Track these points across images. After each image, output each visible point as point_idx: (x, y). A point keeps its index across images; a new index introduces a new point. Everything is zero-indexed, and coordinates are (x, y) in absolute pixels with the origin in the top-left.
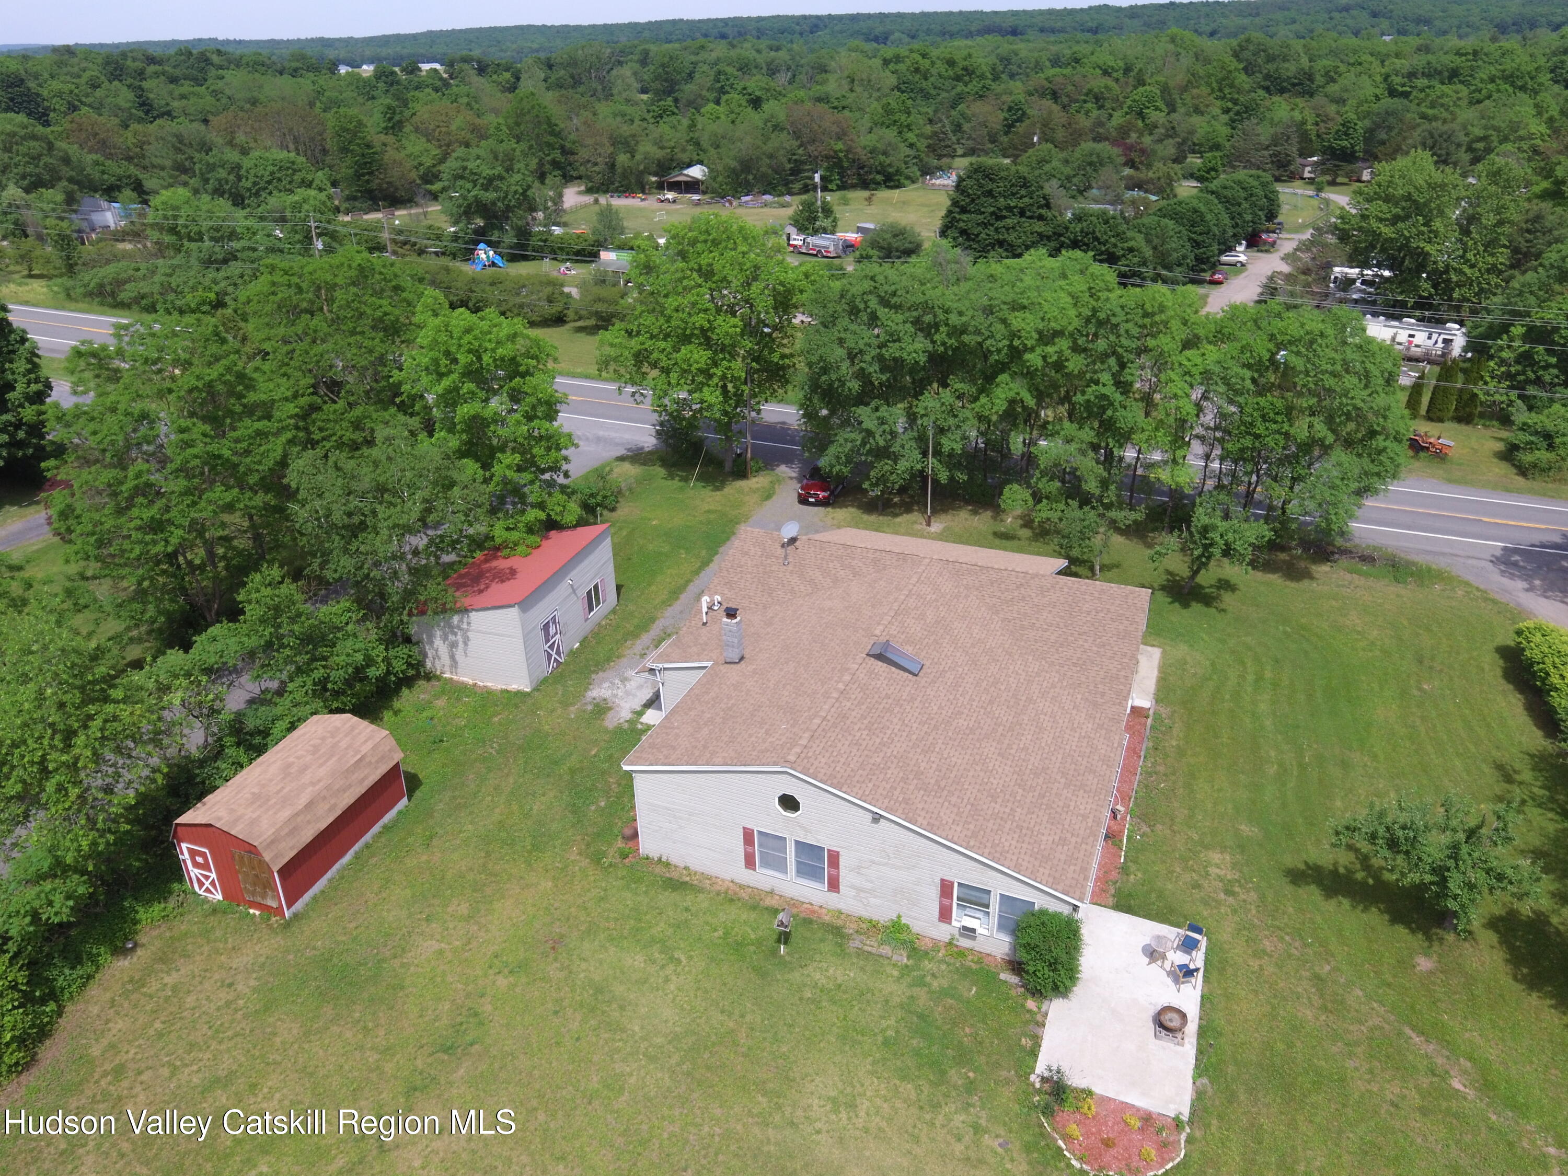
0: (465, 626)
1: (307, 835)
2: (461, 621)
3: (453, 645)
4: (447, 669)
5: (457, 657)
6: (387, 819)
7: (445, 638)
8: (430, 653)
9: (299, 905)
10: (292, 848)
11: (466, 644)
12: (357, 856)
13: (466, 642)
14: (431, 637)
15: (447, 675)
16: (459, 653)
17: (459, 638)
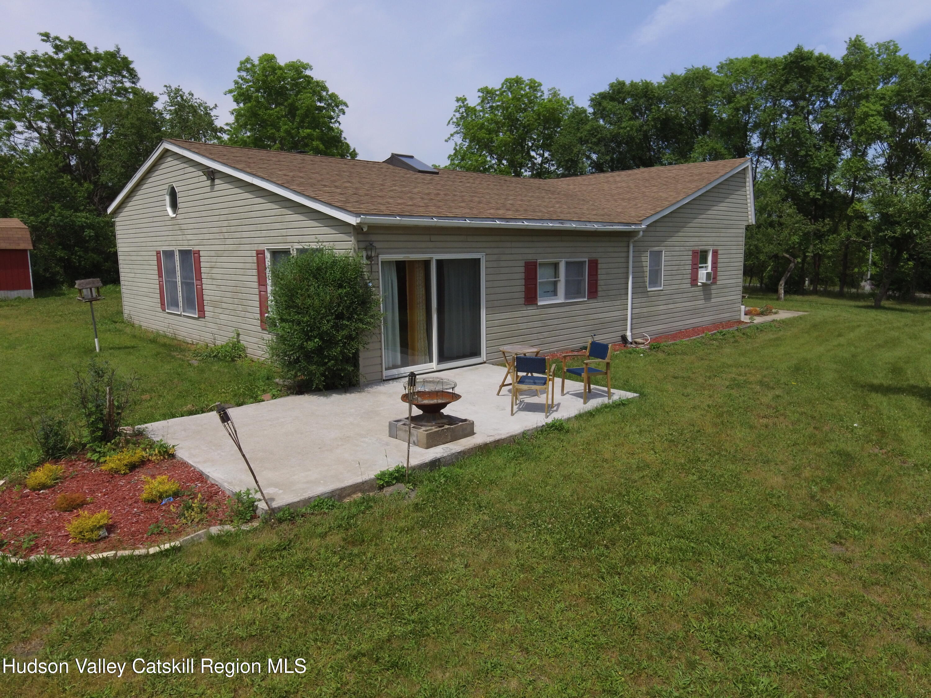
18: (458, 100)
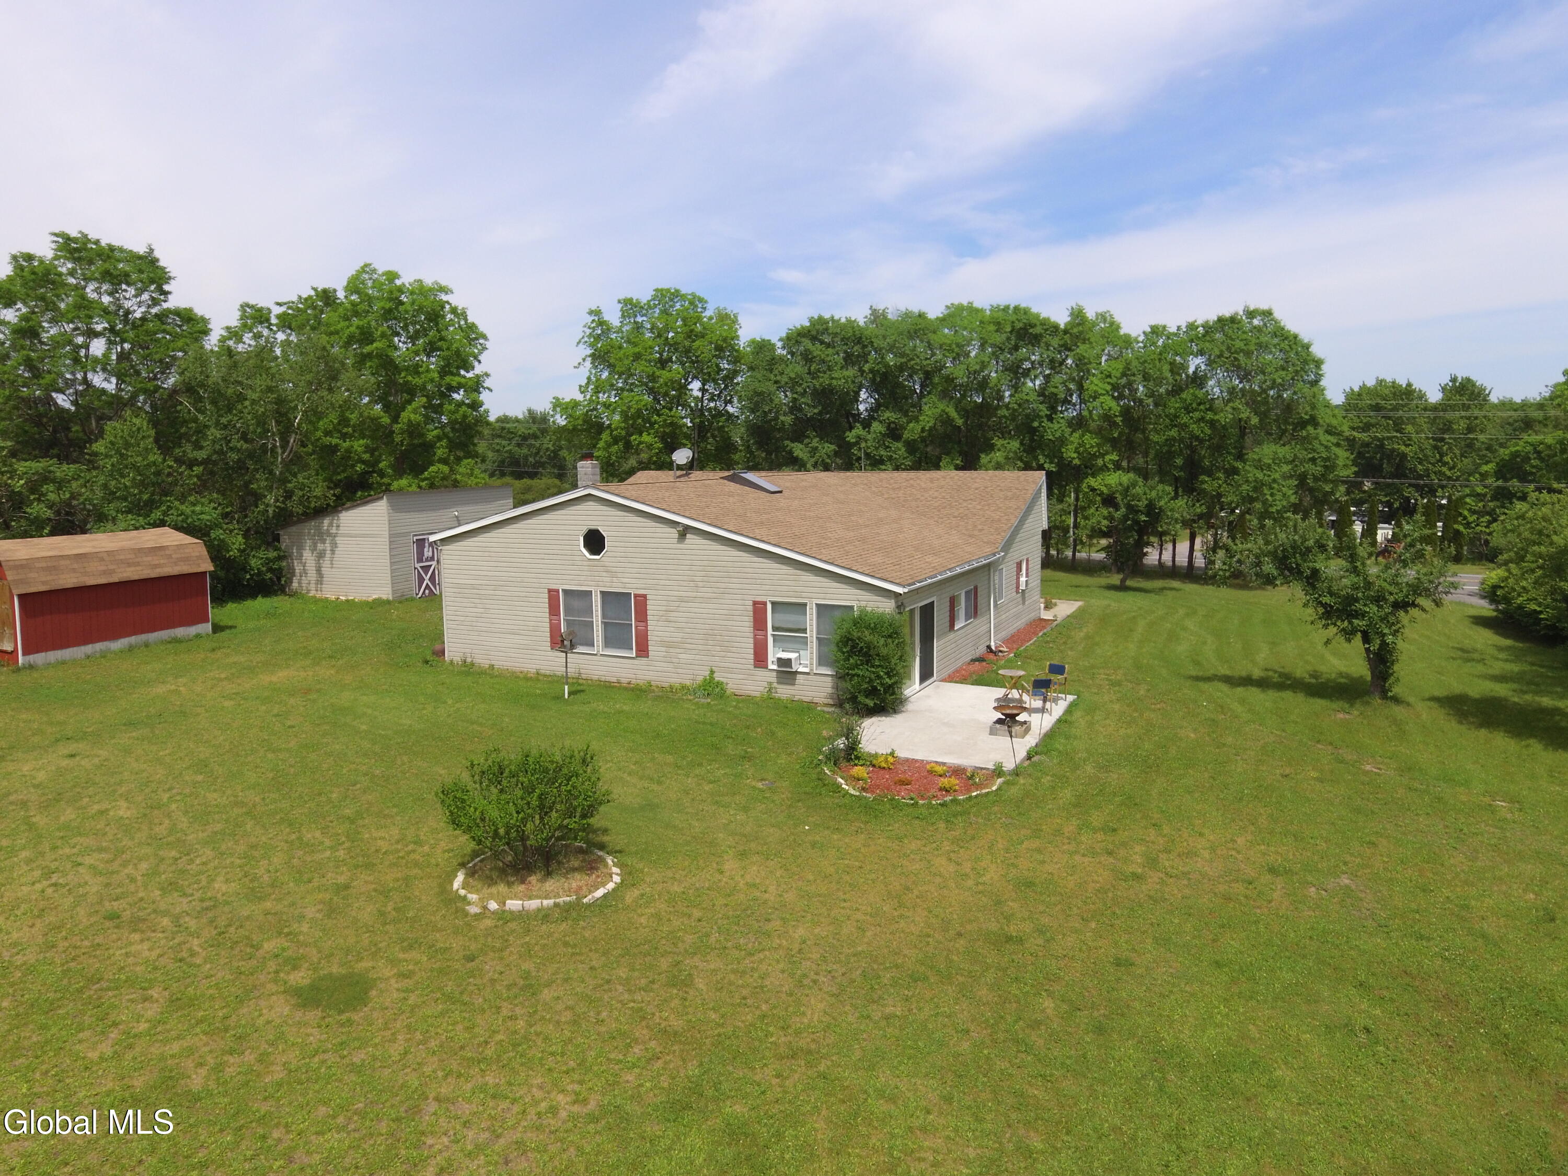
0: (334, 530)
1: (69, 581)
2: (331, 525)
3: (321, 555)
4: (313, 587)
5: (324, 570)
6: (180, 632)
7: (314, 549)
8: (298, 568)
9: (39, 658)
10: (43, 583)
11: (333, 552)
12: (131, 648)
13: (334, 545)
14: (301, 548)
15: (312, 594)
16: (326, 563)
17: (328, 546)
18: (591, 313)
